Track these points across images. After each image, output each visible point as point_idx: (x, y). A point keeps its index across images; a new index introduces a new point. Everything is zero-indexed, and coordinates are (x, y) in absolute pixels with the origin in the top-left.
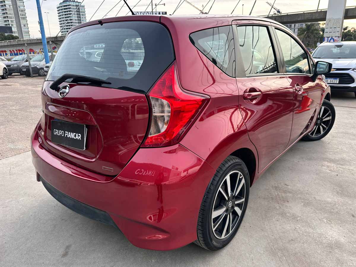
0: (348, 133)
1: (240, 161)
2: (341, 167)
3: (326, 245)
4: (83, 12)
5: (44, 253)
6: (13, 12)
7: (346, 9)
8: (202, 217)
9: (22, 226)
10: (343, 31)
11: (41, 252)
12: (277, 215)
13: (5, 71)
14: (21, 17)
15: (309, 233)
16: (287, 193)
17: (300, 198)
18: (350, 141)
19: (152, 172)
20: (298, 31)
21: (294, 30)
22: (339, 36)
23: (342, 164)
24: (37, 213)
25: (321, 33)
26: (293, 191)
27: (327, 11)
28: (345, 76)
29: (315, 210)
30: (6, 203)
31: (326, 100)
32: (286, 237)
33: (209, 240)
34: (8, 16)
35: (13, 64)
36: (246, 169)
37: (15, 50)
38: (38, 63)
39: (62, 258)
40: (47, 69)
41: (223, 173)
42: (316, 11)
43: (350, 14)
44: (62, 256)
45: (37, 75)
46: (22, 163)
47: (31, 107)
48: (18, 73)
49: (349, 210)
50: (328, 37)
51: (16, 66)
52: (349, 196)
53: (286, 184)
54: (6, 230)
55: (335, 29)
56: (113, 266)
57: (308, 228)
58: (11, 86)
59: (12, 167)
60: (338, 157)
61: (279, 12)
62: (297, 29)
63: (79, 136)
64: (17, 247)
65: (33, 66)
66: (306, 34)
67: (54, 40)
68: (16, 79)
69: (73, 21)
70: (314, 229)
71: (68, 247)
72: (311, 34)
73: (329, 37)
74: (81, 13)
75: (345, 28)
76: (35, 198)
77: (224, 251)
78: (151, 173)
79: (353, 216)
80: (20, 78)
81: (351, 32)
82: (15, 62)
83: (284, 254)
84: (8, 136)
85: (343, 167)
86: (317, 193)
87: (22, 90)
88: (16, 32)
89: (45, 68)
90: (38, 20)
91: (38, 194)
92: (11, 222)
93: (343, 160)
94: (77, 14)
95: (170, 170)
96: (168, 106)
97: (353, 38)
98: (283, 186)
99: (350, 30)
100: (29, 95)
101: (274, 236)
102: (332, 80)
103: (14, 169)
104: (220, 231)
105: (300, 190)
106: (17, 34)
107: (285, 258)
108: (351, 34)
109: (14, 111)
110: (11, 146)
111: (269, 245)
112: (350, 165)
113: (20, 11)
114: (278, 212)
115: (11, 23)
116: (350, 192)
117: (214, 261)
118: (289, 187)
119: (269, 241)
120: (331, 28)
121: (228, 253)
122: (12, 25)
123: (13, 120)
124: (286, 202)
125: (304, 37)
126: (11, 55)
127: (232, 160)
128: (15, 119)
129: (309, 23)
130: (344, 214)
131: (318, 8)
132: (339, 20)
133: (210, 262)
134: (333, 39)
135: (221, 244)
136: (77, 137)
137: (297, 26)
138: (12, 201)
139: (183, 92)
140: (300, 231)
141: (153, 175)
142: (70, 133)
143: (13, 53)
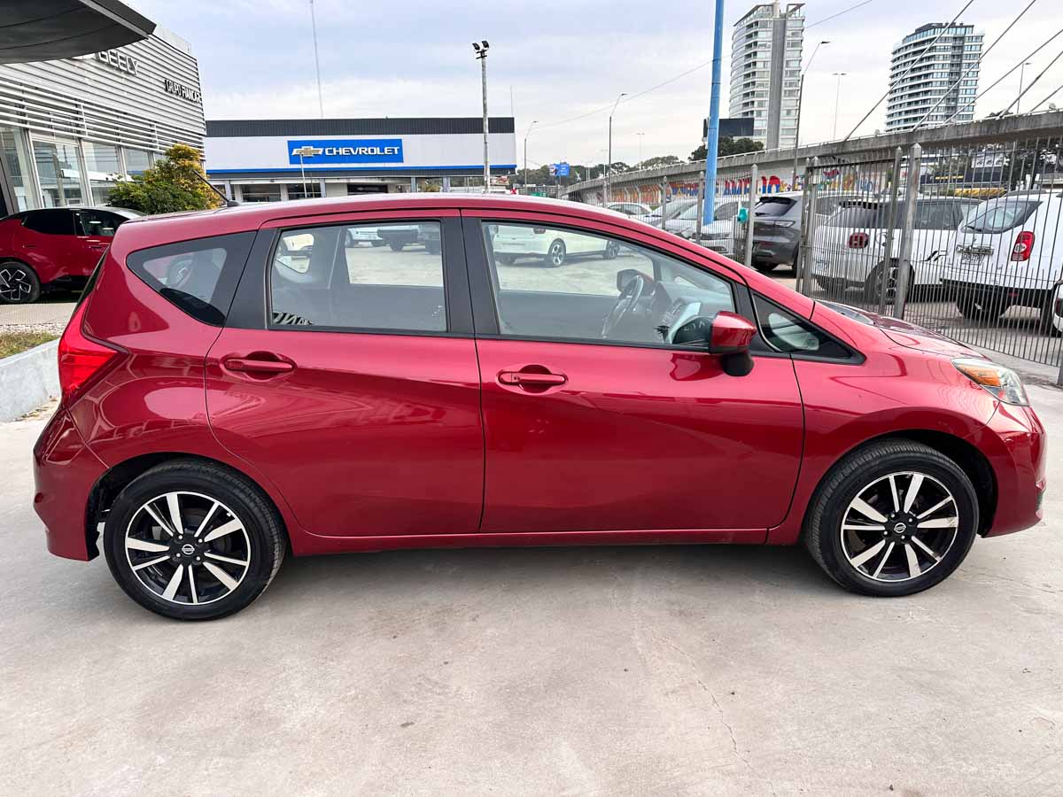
4: (975, 55)
6: (769, 79)
14: (785, 92)
31: (935, 452)
34: (754, 90)
67: (835, 152)
69: (931, 88)
74: (964, 61)
88: (765, 130)
106: (764, 137)
113: (786, 73)
115: (757, 109)
122: (759, 113)
143: (731, 188)
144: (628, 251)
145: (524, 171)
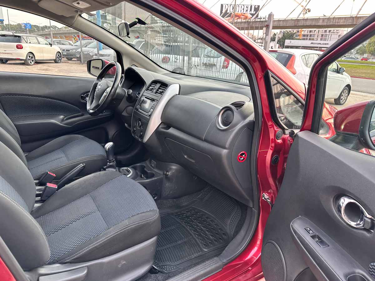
144: (66, 60)
145: (8, 25)
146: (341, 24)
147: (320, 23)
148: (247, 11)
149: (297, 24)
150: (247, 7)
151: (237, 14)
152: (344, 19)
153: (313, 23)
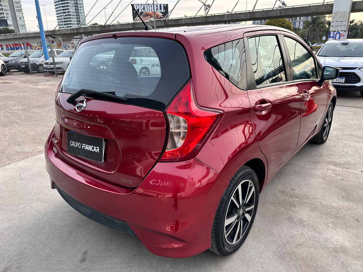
0: (353, 136)
1: (251, 170)
2: (346, 171)
3: (331, 249)
4: (81, 4)
5: (63, 259)
6: (8, 4)
7: (353, 2)
8: (215, 225)
9: (39, 232)
10: (349, 24)
11: (60, 258)
12: (284, 220)
13: (3, 68)
14: (16, 10)
15: (316, 238)
16: (294, 198)
17: (307, 203)
18: (355, 144)
19: (169, 182)
20: (303, 24)
21: (300, 23)
22: (345, 30)
23: (347, 168)
24: (52, 218)
25: (327, 26)
26: (300, 195)
27: (333, 4)
28: (351, 76)
29: (321, 215)
30: (20, 209)
32: (294, 242)
33: (222, 246)
34: (2, 8)
35: (11, 61)
36: (256, 178)
37: (10, 44)
38: (37, 59)
39: (81, 264)
40: (47, 65)
41: (235, 183)
42: (322, 4)
43: (357, 7)
44: (80, 261)
45: (36, 71)
46: (31, 167)
47: (34, 107)
48: (16, 69)
49: (354, 214)
50: (334, 32)
51: (14, 62)
52: (353, 201)
53: (293, 189)
54: (24, 236)
55: (342, 22)
56: (130, 271)
57: (315, 233)
58: (10, 84)
59: (22, 171)
60: (343, 160)
61: (284, 4)
62: (303, 22)
63: (98, 149)
64: (36, 253)
65: (32, 63)
66: (311, 28)
67: (51, 34)
68: (15, 76)
69: (70, 14)
70: (321, 234)
71: (85, 253)
72: (316, 28)
73: (336, 31)
74: (78, 6)
75: (351, 21)
76: (48, 203)
77: (235, 255)
78: (169, 184)
79: (358, 220)
80: (19, 74)
81: (358, 25)
82: (13, 58)
83: (292, 259)
84: (13, 139)
85: (348, 171)
86: (322, 197)
87: (22, 88)
88: (12, 25)
89: (44, 65)
90: (36, 15)
91: (51, 199)
92: (27, 228)
93: (348, 163)
94: (75, 6)
95: (186, 180)
96: (184, 122)
97: (359, 31)
98: (290, 191)
99: (356, 23)
100: (30, 93)
101: (282, 241)
102: (338, 79)
103: (24, 174)
104: (231, 237)
105: (306, 195)
106: (13, 28)
107: (293, 263)
108: (358, 27)
109: (17, 111)
110: (17, 149)
111: (277, 249)
112: (355, 169)
113: (15, 3)
114: (285, 217)
115: (6, 16)
116: (355, 197)
117: (226, 266)
118: (296, 191)
119: (277, 246)
120: (337, 22)
121: (239, 258)
122: (7, 18)
123: (17, 121)
124: (293, 206)
125: (309, 30)
126: (7, 50)
127: (244, 170)
128: (19, 120)
129: (315, 16)
130: (349, 218)
131: (324, 1)
132: (345, 13)
133: (222, 266)
134: (340, 34)
135: (232, 249)
136: (95, 150)
137: (302, 18)
138: (25, 207)
139: (198, 109)
140: (307, 236)
141: (170, 186)
142: (87, 145)
143: (9, 47)
146: (242, 18)
147: (226, 19)
148: (157, 9)
149: (207, 20)
150: (156, 6)
151: (149, 13)
152: (244, 14)
153: (220, 19)
